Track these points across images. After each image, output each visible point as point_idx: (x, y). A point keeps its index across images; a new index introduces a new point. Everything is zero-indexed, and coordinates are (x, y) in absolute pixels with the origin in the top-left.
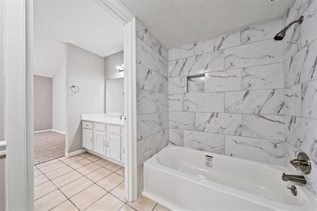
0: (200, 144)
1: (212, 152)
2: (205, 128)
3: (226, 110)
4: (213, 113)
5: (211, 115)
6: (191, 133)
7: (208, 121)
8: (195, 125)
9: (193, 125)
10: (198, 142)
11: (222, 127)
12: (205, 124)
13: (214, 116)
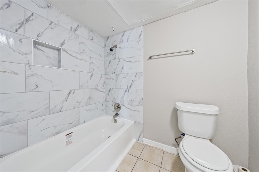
0: (57, 127)
1: (70, 128)
2: (62, 107)
3: (81, 87)
4: (70, 90)
5: (68, 92)
6: (43, 120)
7: (65, 99)
8: (49, 107)
9: (46, 108)
10: (54, 126)
11: (78, 102)
12: (62, 103)
13: (71, 94)
